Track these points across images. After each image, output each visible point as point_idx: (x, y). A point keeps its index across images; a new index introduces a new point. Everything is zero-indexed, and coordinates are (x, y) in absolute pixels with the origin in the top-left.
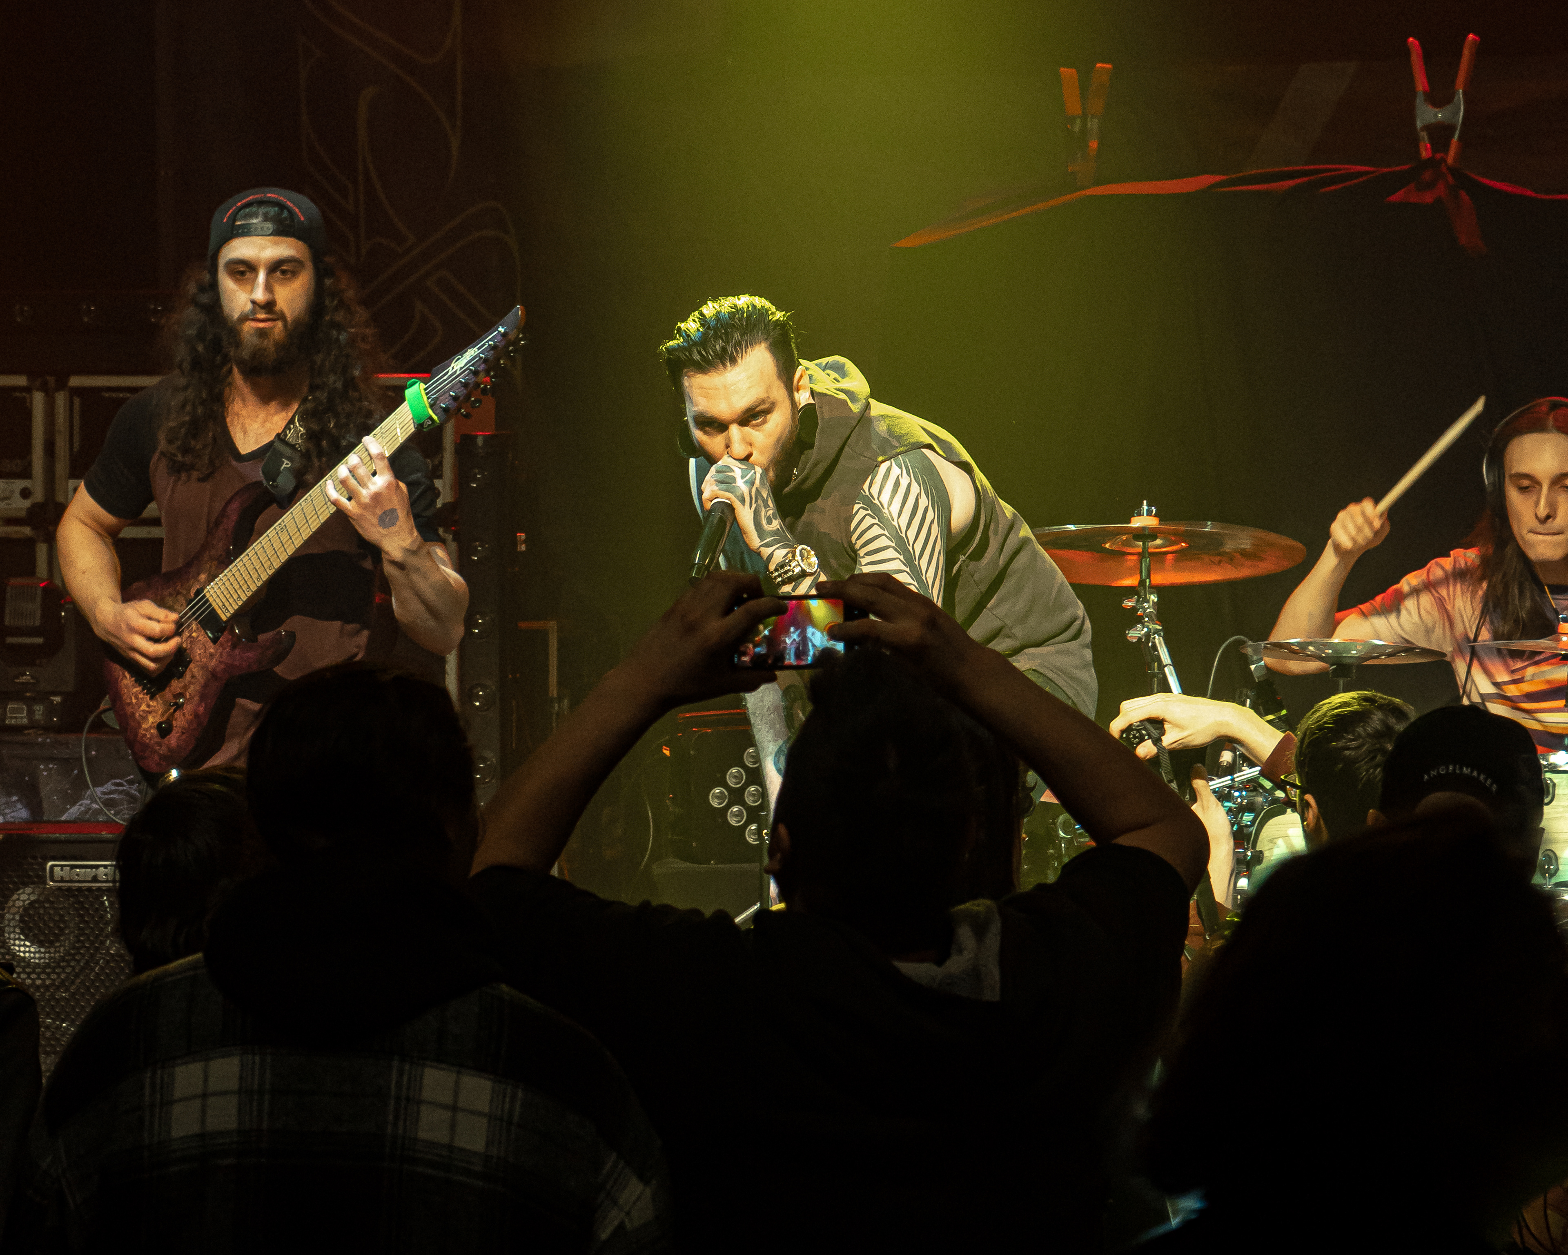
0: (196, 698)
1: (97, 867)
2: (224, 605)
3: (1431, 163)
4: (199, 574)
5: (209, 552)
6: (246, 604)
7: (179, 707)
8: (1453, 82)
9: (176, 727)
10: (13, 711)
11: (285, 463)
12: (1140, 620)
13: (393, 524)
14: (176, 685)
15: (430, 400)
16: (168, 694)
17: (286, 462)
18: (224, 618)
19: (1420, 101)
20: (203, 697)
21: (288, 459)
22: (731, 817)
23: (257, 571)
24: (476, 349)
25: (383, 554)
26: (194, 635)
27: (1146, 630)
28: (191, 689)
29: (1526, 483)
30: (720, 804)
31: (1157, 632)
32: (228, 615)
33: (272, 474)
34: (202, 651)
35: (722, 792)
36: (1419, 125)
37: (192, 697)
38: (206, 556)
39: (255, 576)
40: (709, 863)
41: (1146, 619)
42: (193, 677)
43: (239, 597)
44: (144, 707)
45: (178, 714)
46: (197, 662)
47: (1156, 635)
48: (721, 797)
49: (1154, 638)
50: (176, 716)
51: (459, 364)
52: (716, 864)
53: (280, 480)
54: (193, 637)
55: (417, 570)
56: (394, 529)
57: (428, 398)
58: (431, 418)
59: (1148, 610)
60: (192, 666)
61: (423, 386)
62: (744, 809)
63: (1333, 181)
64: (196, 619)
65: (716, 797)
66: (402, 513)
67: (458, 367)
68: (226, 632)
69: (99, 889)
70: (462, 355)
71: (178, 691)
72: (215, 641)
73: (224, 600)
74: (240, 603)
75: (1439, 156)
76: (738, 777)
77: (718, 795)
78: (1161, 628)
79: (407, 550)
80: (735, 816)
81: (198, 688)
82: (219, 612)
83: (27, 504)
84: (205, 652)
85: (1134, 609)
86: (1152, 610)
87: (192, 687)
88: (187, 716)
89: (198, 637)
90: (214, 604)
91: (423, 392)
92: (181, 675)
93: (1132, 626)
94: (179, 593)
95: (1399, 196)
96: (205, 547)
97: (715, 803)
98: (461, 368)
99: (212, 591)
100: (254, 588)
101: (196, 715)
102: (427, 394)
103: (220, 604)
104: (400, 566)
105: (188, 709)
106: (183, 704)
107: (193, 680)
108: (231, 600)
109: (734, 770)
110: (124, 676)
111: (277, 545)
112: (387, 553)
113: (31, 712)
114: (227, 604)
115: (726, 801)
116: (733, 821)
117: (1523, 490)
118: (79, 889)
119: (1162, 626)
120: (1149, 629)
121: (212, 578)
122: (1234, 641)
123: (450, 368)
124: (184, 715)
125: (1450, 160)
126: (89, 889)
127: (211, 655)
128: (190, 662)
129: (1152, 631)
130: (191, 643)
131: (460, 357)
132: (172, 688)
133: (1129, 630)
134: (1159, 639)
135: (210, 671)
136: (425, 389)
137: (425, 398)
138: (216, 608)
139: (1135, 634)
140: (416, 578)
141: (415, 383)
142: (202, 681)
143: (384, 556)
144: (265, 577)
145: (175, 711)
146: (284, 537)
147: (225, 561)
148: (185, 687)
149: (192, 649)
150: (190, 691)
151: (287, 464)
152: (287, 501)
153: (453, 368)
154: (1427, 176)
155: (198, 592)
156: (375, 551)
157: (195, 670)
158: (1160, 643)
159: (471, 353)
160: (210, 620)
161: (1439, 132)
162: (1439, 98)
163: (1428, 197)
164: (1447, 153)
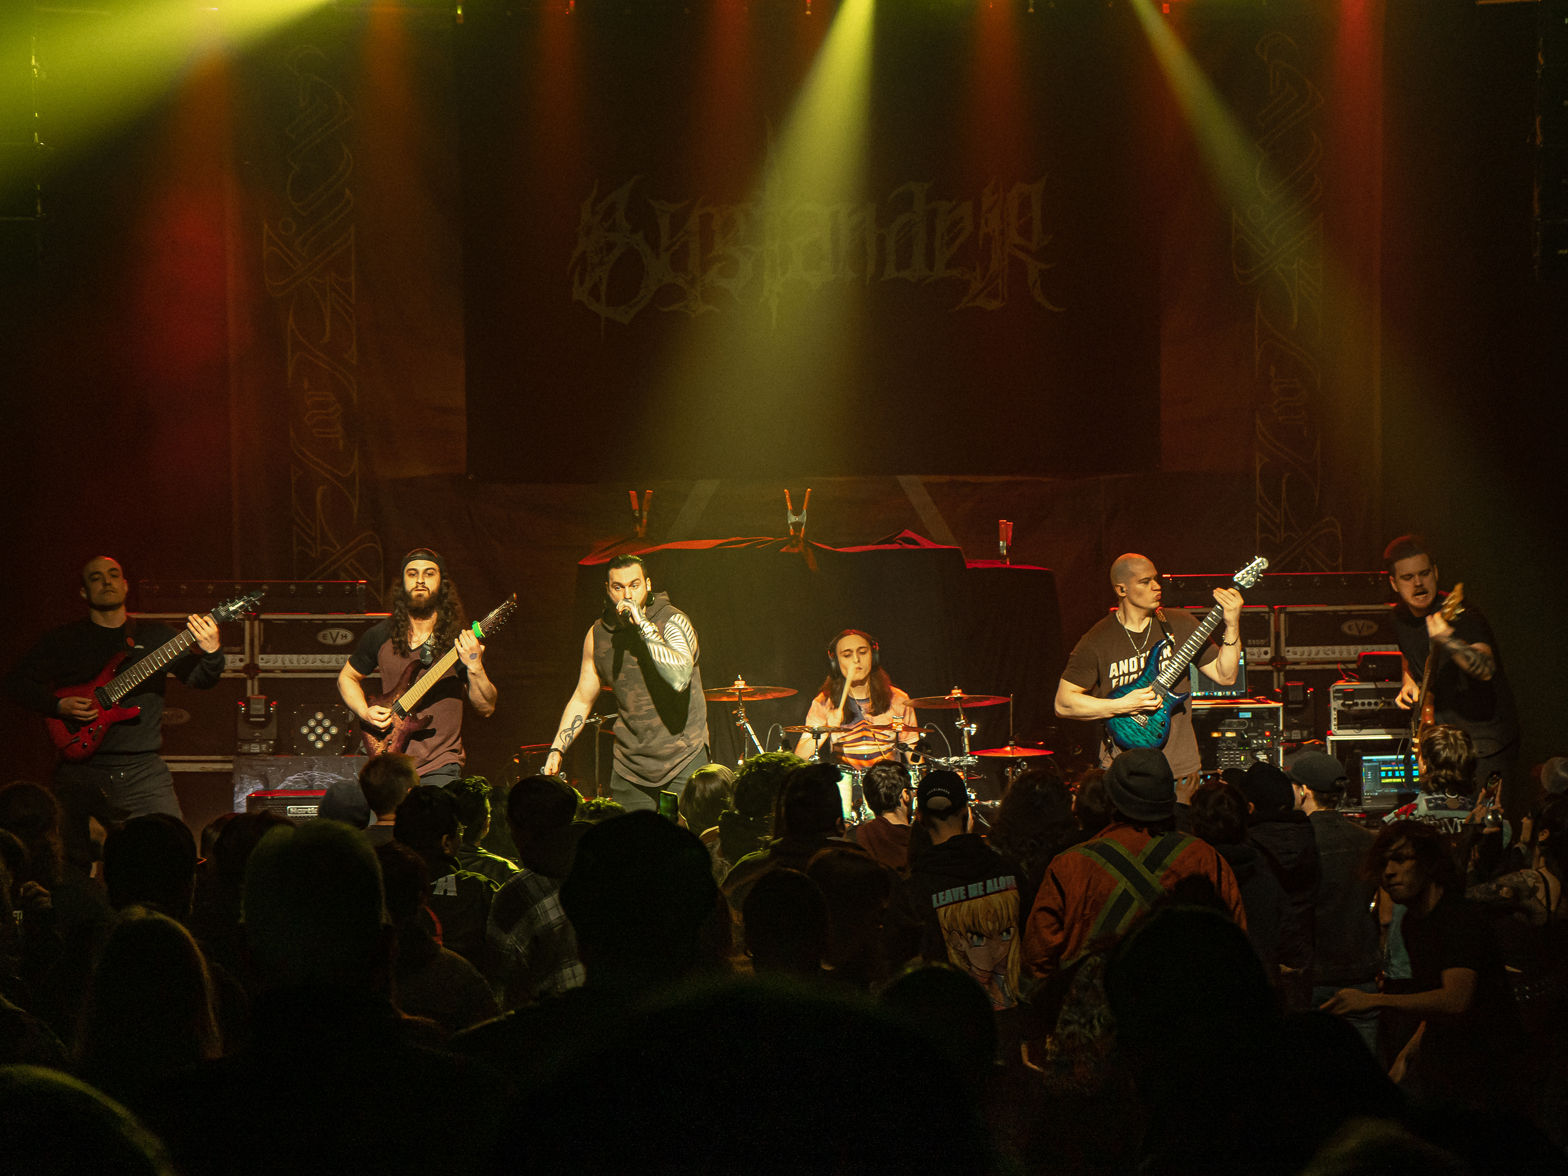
0: (396, 741)
1: (307, 808)
3: (795, 536)
4: (396, 694)
5: (400, 686)
7: (389, 744)
8: (802, 507)
9: (388, 752)
10: (253, 747)
12: (740, 718)
14: (388, 737)
16: (386, 740)
19: (789, 513)
20: (399, 740)
21: (429, 651)
24: (498, 610)
26: (395, 717)
27: (743, 722)
29: (847, 653)
31: (747, 722)
33: (423, 655)
36: (789, 522)
41: (742, 718)
42: (395, 733)
44: (376, 745)
45: (389, 747)
46: (397, 727)
47: (747, 724)
51: (491, 615)
53: (426, 659)
54: (395, 719)
58: (482, 635)
61: (479, 623)
63: (763, 543)
64: (397, 712)
69: (308, 816)
70: (493, 612)
71: (390, 739)
72: (403, 719)
73: (406, 704)
75: (797, 534)
81: (397, 737)
82: (404, 708)
83: (242, 664)
84: (399, 724)
87: (395, 737)
88: (393, 748)
89: (397, 719)
90: (403, 706)
92: (391, 733)
94: (389, 702)
95: (783, 550)
96: (399, 684)
98: (493, 617)
100: (417, 700)
101: (396, 747)
102: (482, 625)
103: (405, 706)
105: (393, 745)
106: (391, 743)
107: (395, 735)
112: (470, 671)
113: (260, 748)
114: (407, 706)
117: (846, 656)
118: (300, 817)
121: (402, 696)
123: (489, 617)
125: (802, 536)
126: (304, 817)
127: (402, 725)
128: (394, 728)
129: (745, 722)
130: (395, 721)
135: (401, 730)
142: (398, 735)
144: (421, 695)
147: (406, 689)
148: (392, 737)
149: (395, 723)
150: (394, 739)
152: (427, 667)
154: (794, 542)
155: (397, 701)
157: (396, 731)
158: (749, 727)
159: (496, 611)
160: (401, 712)
161: (797, 525)
162: (797, 513)
163: (796, 550)
164: (800, 533)
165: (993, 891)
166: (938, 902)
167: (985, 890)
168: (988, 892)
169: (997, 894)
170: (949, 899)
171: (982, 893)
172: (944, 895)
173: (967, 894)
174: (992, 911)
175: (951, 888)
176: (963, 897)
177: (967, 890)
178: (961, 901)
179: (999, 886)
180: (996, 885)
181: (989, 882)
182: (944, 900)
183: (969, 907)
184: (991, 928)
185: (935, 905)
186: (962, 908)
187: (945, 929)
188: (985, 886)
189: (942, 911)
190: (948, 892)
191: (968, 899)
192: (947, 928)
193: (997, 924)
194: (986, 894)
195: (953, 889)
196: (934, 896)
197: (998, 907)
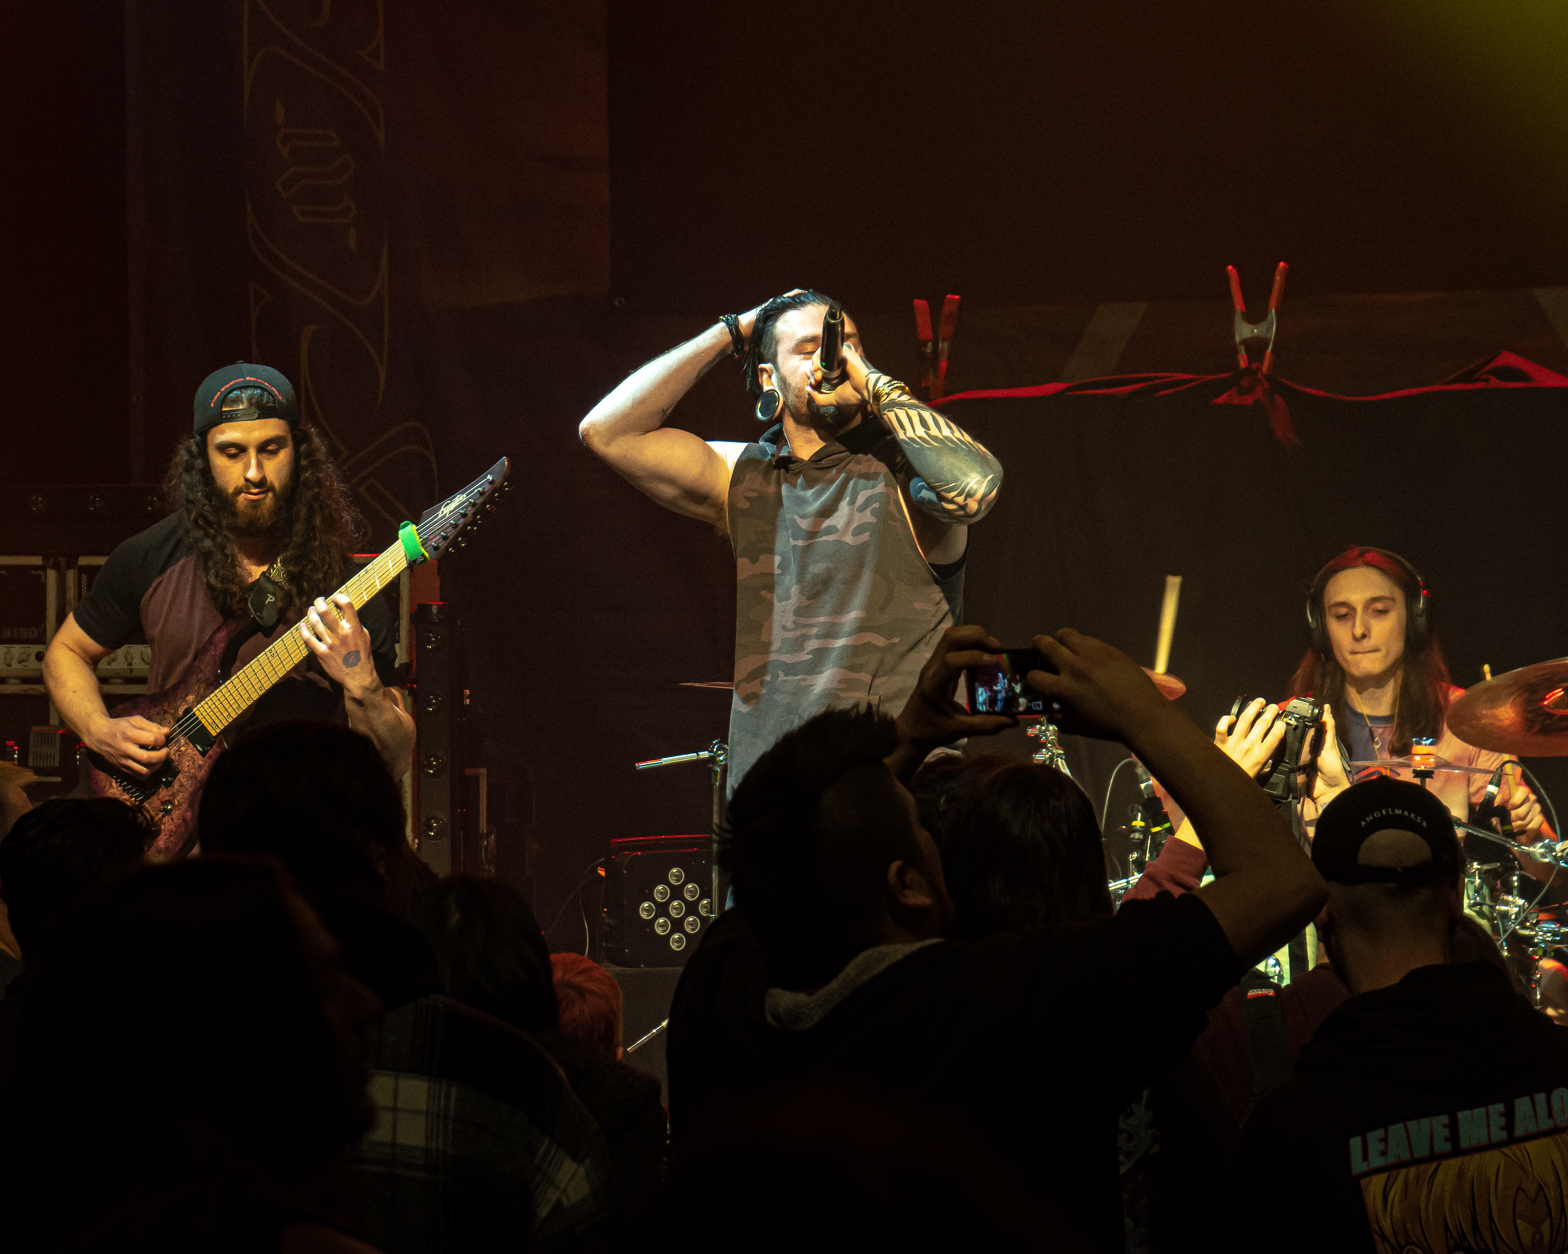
0: (185, 806)
2: (215, 723)
3: (1248, 370)
4: (187, 695)
5: (197, 676)
6: (235, 720)
7: (167, 812)
8: (1268, 304)
9: (164, 830)
11: (269, 598)
12: (1044, 745)
13: (355, 664)
15: (421, 540)
17: (271, 596)
18: (214, 734)
19: (1238, 318)
21: (274, 594)
22: (657, 927)
23: (247, 692)
24: (465, 495)
25: (345, 690)
26: (183, 749)
27: (1050, 754)
28: (180, 797)
30: (649, 916)
31: (1059, 755)
32: (218, 731)
33: (256, 607)
34: (191, 763)
35: (650, 906)
36: (1238, 339)
37: (180, 804)
38: (193, 680)
39: (245, 697)
40: (639, 967)
41: (1049, 745)
42: (181, 785)
43: (229, 714)
45: (166, 819)
46: (186, 772)
47: (1059, 758)
48: (649, 910)
49: (1057, 761)
50: (164, 821)
51: (449, 509)
52: (645, 967)
53: (265, 614)
54: (181, 751)
55: (375, 706)
56: (357, 669)
57: (420, 538)
58: (423, 555)
59: (1051, 738)
60: (180, 776)
61: (414, 527)
62: (669, 920)
63: (1172, 385)
64: (185, 735)
65: (645, 910)
66: (363, 655)
67: (448, 511)
68: (214, 747)
70: (451, 500)
71: (167, 798)
73: (214, 717)
74: (230, 720)
75: (1254, 366)
76: (663, 894)
77: (647, 908)
78: (1063, 752)
79: (367, 689)
80: (661, 926)
81: (186, 795)
82: (209, 728)
84: (193, 763)
85: (1037, 737)
86: (1053, 737)
87: (181, 795)
88: (175, 821)
89: (186, 750)
90: (203, 721)
91: (415, 532)
92: (169, 784)
93: (1037, 750)
94: (166, 712)
95: (1223, 399)
96: (191, 672)
97: (644, 915)
98: (451, 512)
99: (202, 710)
100: (244, 707)
101: (184, 820)
102: (419, 534)
103: (210, 721)
104: (359, 702)
105: (176, 814)
106: (171, 810)
107: (181, 789)
108: (221, 717)
109: (660, 888)
110: (111, 786)
111: (268, 669)
112: (349, 690)
114: (217, 721)
115: (654, 913)
116: (659, 931)
119: (1064, 751)
120: (1053, 754)
121: (200, 699)
122: (1125, 764)
123: (440, 512)
124: (172, 819)
125: (1264, 368)
127: (200, 766)
128: (179, 772)
129: (1056, 755)
130: (179, 755)
131: (449, 502)
132: (161, 796)
133: (1035, 755)
134: (1061, 762)
135: (199, 781)
136: (417, 530)
137: (418, 537)
138: (206, 725)
139: (1041, 757)
140: (373, 714)
141: (407, 525)
142: (191, 789)
143: (346, 693)
145: (163, 816)
146: (275, 662)
147: (215, 683)
148: (174, 795)
149: (180, 761)
150: (178, 798)
151: (271, 599)
152: (268, 632)
153: (442, 512)
154: (1246, 382)
155: (188, 711)
156: (338, 688)
157: (183, 780)
158: (1063, 765)
159: (459, 499)
160: (199, 736)
161: (1255, 347)
162: (1255, 317)
163: (1249, 400)
164: (1262, 363)
165: (1532, 1129)
166: (1365, 1157)
167: (1509, 1126)
168: (1519, 1132)
169: (1547, 1141)
170: (1398, 1152)
171: (1499, 1135)
172: (1384, 1140)
173: (1454, 1136)
174: (1532, 1191)
175: (1403, 1119)
176: (1444, 1147)
177: (1453, 1126)
178: (1434, 1157)
179: (1550, 1115)
180: (1542, 1112)
181: (1522, 1105)
182: (1383, 1153)
183: (1461, 1175)
184: (1526, 1239)
185: (1358, 1166)
186: (1439, 1177)
187: (1384, 1238)
188: (1509, 1115)
189: (1375, 1186)
190: (1396, 1130)
191: (1457, 1151)
192: (1388, 1231)
193: (1546, 1227)
194: (1512, 1140)
195: (1412, 1124)
196: (1355, 1143)
197: (1550, 1179)
